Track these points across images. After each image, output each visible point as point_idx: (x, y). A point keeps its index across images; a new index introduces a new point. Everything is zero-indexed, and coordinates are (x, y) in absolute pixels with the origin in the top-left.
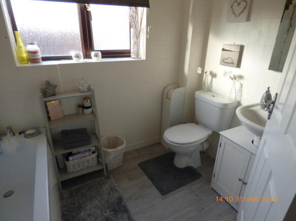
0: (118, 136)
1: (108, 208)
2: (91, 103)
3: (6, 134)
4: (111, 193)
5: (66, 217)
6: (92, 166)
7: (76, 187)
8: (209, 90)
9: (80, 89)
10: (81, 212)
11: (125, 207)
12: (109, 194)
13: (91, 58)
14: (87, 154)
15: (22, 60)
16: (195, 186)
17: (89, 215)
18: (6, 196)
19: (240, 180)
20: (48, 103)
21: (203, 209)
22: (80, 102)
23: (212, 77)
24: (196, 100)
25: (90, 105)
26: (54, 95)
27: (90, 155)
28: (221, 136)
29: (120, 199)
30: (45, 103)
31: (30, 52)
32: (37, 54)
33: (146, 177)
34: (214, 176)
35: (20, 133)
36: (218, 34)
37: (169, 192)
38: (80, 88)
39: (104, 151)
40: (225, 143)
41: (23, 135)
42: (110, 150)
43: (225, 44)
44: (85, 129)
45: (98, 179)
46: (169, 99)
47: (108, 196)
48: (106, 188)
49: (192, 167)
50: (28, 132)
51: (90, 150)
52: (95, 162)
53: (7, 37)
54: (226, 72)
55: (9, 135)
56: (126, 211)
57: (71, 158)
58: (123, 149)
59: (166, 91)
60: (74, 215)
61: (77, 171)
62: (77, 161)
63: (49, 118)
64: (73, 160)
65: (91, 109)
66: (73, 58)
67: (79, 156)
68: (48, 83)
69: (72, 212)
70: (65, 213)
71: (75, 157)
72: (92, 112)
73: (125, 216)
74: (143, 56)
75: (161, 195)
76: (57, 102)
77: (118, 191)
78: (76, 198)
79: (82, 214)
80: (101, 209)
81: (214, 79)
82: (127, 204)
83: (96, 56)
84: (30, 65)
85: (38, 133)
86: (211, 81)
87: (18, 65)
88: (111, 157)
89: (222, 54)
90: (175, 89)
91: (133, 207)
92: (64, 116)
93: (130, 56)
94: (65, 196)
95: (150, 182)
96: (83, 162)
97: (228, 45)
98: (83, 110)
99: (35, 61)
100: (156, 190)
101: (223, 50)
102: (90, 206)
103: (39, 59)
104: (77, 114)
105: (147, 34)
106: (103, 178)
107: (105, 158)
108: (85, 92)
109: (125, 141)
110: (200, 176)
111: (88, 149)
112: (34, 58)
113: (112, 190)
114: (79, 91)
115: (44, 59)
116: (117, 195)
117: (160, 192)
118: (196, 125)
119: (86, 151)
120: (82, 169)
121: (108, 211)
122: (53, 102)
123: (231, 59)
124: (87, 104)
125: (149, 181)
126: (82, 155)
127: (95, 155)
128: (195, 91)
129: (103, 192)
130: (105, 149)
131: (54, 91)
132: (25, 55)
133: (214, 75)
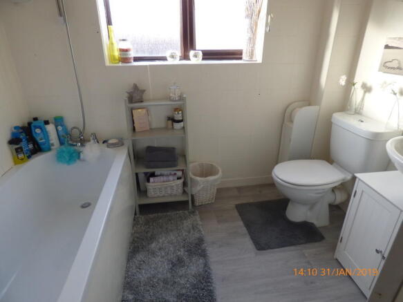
0: (214, 164)
1: (184, 247)
2: (183, 116)
3: (89, 141)
4: (192, 231)
5: (136, 244)
6: (175, 195)
7: (154, 215)
8: (358, 112)
9: (170, 97)
10: (152, 243)
11: (204, 251)
12: (189, 232)
13: (189, 59)
14: (171, 178)
15: (113, 58)
16: (310, 250)
17: (160, 249)
18: (83, 207)
19: (377, 251)
20: (133, 111)
21: (312, 283)
22: (170, 114)
23: (365, 92)
24: (333, 125)
25: (181, 119)
26: (142, 102)
27: (174, 180)
28: (357, 180)
29: (201, 241)
30: (132, 110)
31: (122, 50)
32: (128, 53)
33: (241, 223)
34: (341, 241)
35: (104, 142)
36: (381, 21)
37: (268, 249)
38: (171, 95)
39: (191, 179)
40: (363, 191)
41: (105, 144)
42: (199, 179)
43: (390, 38)
44: (174, 148)
45: (181, 212)
46: (291, 121)
47: (187, 234)
48: (187, 223)
49: (312, 224)
50: (110, 142)
51: (175, 174)
52: (180, 190)
53: (98, 32)
54: (385, 83)
55: (92, 141)
56: (203, 255)
57: (152, 179)
58: (215, 180)
59: (289, 110)
60: (144, 244)
61: (159, 197)
62: (160, 184)
63: (134, 129)
64: (154, 182)
65: (182, 123)
66: (168, 58)
67: (162, 179)
68: (136, 87)
69: (143, 240)
70: (136, 239)
71: (156, 179)
72: (184, 128)
73: (201, 261)
74: (258, 58)
75: (255, 249)
76: (144, 111)
77: (200, 231)
78: (151, 227)
79: (153, 245)
80: (176, 246)
81: (367, 94)
82: (207, 248)
83: (196, 56)
84: (120, 64)
85: (120, 143)
86: (363, 99)
87: (108, 63)
88: (199, 188)
89: (384, 55)
90: (301, 107)
91: (214, 254)
92: (151, 129)
93: (241, 59)
94: (141, 222)
95: (244, 230)
96: (166, 188)
97: (395, 38)
98: (173, 125)
99: (125, 60)
100: (251, 242)
101: (387, 47)
102: (164, 239)
103: (130, 58)
104: (166, 128)
105: (266, 26)
106: (186, 212)
107: (191, 187)
108: (176, 101)
109: (220, 171)
110: (322, 238)
111: (173, 173)
112: (125, 57)
113: (193, 228)
114: (170, 99)
115: (136, 59)
116: (197, 235)
117: (255, 245)
118: (329, 165)
119: (171, 174)
120: (164, 196)
121: (182, 250)
122: (140, 110)
123: (397, 62)
124: (178, 117)
125: (245, 228)
126: (165, 178)
127: (181, 182)
128: (334, 112)
129: (183, 228)
130: (193, 177)
131: (141, 97)
132: (117, 54)
133: (367, 89)
